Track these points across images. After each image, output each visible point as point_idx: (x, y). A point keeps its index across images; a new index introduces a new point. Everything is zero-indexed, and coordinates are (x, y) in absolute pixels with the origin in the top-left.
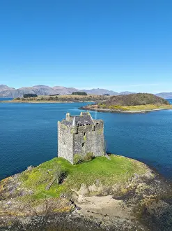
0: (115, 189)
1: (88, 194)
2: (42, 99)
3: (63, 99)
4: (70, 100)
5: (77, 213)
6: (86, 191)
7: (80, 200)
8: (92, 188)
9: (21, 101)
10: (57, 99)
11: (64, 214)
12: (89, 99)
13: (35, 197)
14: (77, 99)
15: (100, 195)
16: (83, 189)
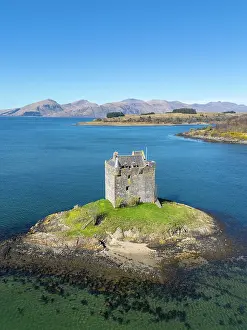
0: (152, 237)
1: (123, 239)
2: (130, 120)
3: (158, 120)
4: (168, 120)
5: (104, 253)
7: (111, 243)
8: (128, 233)
9: (102, 123)
10: (149, 120)
11: (92, 252)
12: (198, 120)
13: (69, 234)
14: (179, 120)
15: (135, 242)
16: (118, 234)
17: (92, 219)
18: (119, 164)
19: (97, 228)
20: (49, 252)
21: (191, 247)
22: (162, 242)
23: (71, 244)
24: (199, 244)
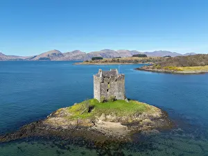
0: (124, 119)
1: (106, 120)
3: (124, 61)
4: (129, 61)
5: (94, 128)
6: (104, 118)
7: (99, 122)
8: (109, 117)
9: (89, 63)
10: (118, 61)
11: (87, 128)
12: (148, 61)
13: (72, 117)
14: (137, 61)
15: (113, 121)
16: (102, 117)
17: (86, 109)
18: (103, 75)
19: (89, 114)
20: (60, 128)
21: (148, 124)
22: (130, 121)
23: (73, 123)
24: (153, 122)
